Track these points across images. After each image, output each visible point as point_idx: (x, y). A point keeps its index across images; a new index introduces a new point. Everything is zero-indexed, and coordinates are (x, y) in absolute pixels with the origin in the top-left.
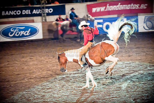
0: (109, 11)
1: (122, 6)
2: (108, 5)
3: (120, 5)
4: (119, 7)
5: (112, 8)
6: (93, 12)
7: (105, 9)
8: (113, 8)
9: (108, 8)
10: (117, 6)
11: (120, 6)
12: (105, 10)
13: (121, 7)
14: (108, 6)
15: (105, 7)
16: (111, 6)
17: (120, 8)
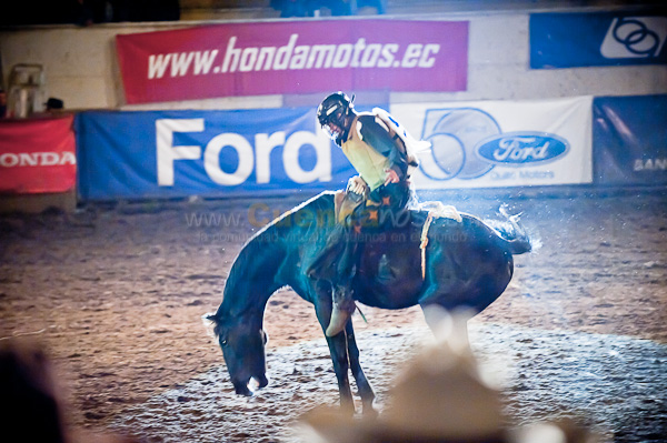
0: (238, 74)
1: (305, 48)
2: (233, 40)
3: (299, 43)
4: (293, 54)
5: (253, 59)
6: (151, 75)
7: (218, 61)
8: (262, 57)
9: (233, 56)
10: (282, 50)
11: (298, 49)
12: (217, 70)
13: (301, 53)
14: (230, 50)
15: (215, 52)
16: (248, 51)
17: (296, 58)
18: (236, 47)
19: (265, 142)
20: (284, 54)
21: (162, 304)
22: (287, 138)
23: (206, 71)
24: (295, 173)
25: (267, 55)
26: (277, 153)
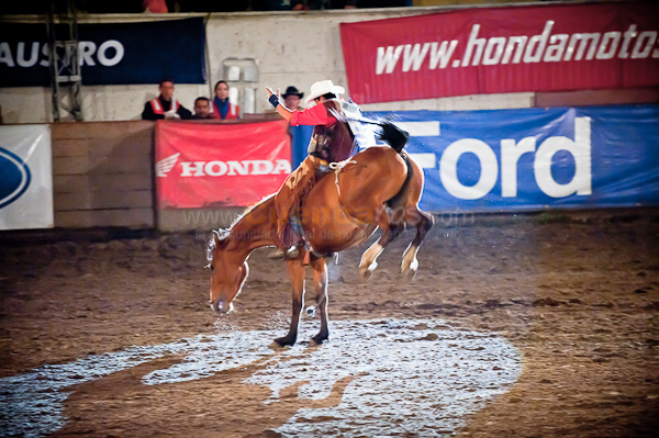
0: (481, 66)
1: (563, 37)
2: (476, 28)
3: (553, 32)
4: (548, 44)
5: (500, 50)
6: (379, 71)
7: (458, 54)
8: (510, 48)
9: (475, 47)
10: (535, 39)
11: (554, 39)
12: (456, 64)
13: (558, 42)
14: (473, 40)
15: (454, 43)
16: (493, 41)
17: (551, 48)
18: (479, 37)
19: (512, 149)
20: (537, 44)
21: (390, 337)
22: (538, 144)
23: (443, 65)
24: (549, 186)
25: (516, 45)
26: (526, 161)
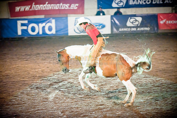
0: (35, 11)
1: (49, 5)
2: (34, 3)
5: (38, 7)
6: (16, 11)
7: (31, 8)
8: (40, 7)
9: (34, 7)
10: (44, 5)
11: (48, 5)
12: (30, 10)
13: (48, 6)
14: (33, 5)
15: (30, 6)
16: (37, 6)
17: (47, 7)
18: (35, 5)
19: (41, 25)
21: (19, 60)
22: (46, 24)
23: (28, 10)
24: (48, 32)
25: (41, 6)
26: (44, 27)
